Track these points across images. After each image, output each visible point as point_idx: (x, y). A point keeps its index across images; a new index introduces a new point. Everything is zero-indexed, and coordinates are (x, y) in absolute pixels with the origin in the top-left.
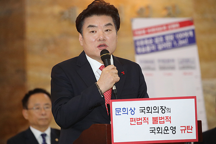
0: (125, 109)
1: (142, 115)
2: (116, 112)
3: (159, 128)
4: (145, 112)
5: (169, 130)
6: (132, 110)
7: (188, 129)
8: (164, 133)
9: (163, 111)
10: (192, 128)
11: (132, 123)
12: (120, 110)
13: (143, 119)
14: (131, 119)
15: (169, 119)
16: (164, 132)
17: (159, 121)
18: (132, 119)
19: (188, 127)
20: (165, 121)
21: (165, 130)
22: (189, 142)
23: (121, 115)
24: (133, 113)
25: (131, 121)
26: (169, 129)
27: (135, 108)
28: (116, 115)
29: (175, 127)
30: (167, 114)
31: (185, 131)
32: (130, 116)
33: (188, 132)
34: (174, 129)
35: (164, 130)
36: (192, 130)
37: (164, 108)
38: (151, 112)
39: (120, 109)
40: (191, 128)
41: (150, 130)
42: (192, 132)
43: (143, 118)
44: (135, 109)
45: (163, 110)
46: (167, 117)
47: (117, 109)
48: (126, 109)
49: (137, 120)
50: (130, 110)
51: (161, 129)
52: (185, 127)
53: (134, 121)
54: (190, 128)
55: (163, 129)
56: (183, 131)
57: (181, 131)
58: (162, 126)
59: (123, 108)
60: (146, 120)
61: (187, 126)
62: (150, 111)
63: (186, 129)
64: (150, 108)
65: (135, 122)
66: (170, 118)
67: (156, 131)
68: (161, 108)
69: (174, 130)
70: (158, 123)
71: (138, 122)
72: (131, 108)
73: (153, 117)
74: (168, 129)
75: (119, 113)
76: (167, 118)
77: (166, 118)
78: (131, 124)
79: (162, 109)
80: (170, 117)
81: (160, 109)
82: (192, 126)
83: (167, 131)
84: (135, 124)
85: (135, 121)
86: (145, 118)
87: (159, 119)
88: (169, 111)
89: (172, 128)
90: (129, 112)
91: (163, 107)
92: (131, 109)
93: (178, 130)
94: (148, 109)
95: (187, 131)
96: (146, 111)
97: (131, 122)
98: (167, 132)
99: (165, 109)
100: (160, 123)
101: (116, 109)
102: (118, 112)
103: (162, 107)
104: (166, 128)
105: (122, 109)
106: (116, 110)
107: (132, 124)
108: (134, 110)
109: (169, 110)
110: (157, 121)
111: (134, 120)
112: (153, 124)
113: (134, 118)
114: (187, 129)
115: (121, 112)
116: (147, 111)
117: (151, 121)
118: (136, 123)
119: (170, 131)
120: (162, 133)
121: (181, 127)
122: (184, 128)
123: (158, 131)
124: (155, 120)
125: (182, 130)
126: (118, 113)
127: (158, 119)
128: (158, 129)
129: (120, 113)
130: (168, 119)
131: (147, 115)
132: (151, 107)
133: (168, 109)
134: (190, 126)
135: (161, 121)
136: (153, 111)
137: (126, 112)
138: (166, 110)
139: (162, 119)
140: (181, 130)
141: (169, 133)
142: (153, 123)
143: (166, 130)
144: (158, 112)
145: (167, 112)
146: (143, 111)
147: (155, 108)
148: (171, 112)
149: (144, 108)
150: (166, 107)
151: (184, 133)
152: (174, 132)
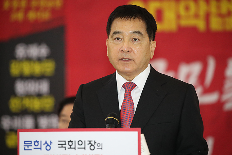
0: (38, 142)
2: (24, 146)
4: (65, 147)
6: (47, 144)
9: (92, 147)
23: (31, 150)
24: (48, 148)
27: (52, 142)
28: (25, 150)
30: (97, 152)
32: (44, 152)
37: (93, 143)
38: (74, 147)
39: (31, 142)
45: (92, 145)
47: (26, 143)
48: (40, 143)
50: (44, 144)
59: (35, 141)
64: (74, 143)
68: (89, 142)
72: (46, 141)
79: (90, 145)
81: (88, 144)
88: (100, 147)
90: (44, 147)
91: (92, 141)
92: (46, 143)
94: (70, 143)
96: (67, 146)
99: (95, 144)
101: (25, 142)
102: (28, 146)
103: (90, 141)
105: (33, 143)
106: (25, 143)
108: (51, 144)
109: (100, 146)
115: (31, 146)
116: (69, 147)
126: (28, 148)
129: (30, 148)
132: (75, 141)
133: (99, 145)
136: (77, 146)
137: (39, 146)
138: (96, 146)
144: (85, 148)
145: (98, 149)
146: (63, 146)
147: (80, 143)
148: (103, 148)
149: (65, 141)
150: (96, 142)
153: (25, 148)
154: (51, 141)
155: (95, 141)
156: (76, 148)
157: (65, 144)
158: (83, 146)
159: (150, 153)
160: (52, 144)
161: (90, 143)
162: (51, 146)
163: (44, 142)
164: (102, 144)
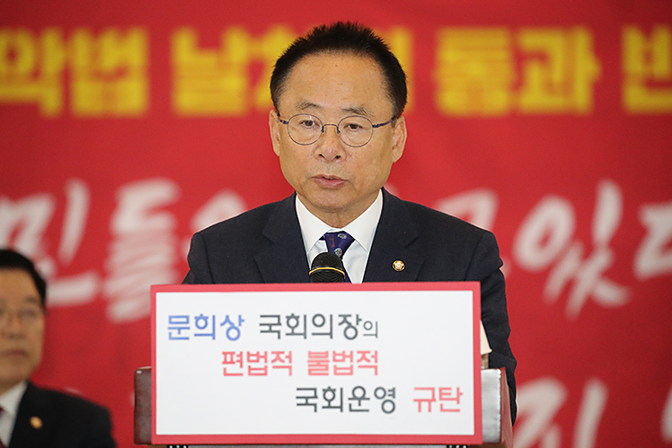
0: (206, 319)
1: (269, 343)
2: (169, 328)
3: (333, 391)
4: (279, 332)
5: (368, 399)
6: (230, 323)
7: (444, 397)
8: (351, 410)
9: (351, 333)
10: (459, 394)
11: (231, 369)
12: (187, 322)
13: (271, 357)
14: (225, 353)
15: (373, 360)
16: (350, 405)
17: (331, 365)
18: (229, 356)
19: (444, 391)
20: (355, 368)
21: (355, 398)
22: (454, 443)
23: (188, 338)
24: (233, 333)
25: (225, 362)
26: (370, 394)
27: (243, 318)
28: (171, 338)
29: (393, 390)
30: (363, 343)
31: (433, 404)
32: (222, 343)
33: (442, 410)
34: (387, 398)
35: (350, 399)
36: (458, 403)
37: (352, 320)
38: (302, 331)
39: (187, 317)
40: (454, 395)
41: (297, 398)
42: (458, 411)
43: (273, 353)
44: (241, 321)
45: (350, 325)
46: (364, 353)
47: (173, 320)
48: (210, 321)
49: (249, 361)
50: (222, 324)
51: (338, 393)
52: (433, 389)
53: (238, 364)
54: (450, 394)
55: (348, 394)
56: (425, 405)
57: (417, 404)
58: (346, 384)
59: (198, 315)
60: (283, 360)
61: (441, 389)
62: (300, 329)
63: (437, 396)
64: (301, 320)
65: (241, 366)
66: (375, 357)
67: (321, 402)
68: (341, 319)
69: (391, 398)
70: (327, 374)
71: (254, 365)
72: (227, 317)
73: (310, 353)
74: (367, 396)
75: (182, 331)
76: (364, 358)
77: (360, 356)
78: (226, 374)
79: (345, 325)
80: (376, 352)
81: (340, 324)
82: (458, 389)
83: (363, 402)
84: (241, 375)
85: (241, 362)
86: (278, 353)
87: (335, 360)
88: (373, 331)
89: (380, 393)
90: (221, 331)
91: (350, 316)
92: (227, 319)
93: (404, 400)
94: (293, 322)
95: (442, 405)
96: (284, 329)
97: (225, 366)
98: (360, 405)
99: (357, 324)
100: (336, 374)
101: (171, 317)
102: (179, 329)
103: (345, 317)
104: (359, 393)
105: (192, 321)
106: (170, 322)
107: (228, 372)
108: (240, 325)
109: (373, 329)
110: (327, 366)
111: (235, 359)
112: (310, 374)
113: (238, 353)
114: (441, 399)
115: (188, 328)
116: (290, 331)
117: (301, 363)
118: (245, 370)
119: (373, 404)
120: (341, 407)
121: (416, 389)
122: (428, 395)
123: (329, 401)
124: (318, 363)
125: (419, 401)
126: (179, 333)
127: (330, 357)
128: (329, 395)
129: (184, 333)
130: (369, 360)
131: (287, 344)
132: (305, 316)
133: (368, 326)
134: (450, 389)
135: (339, 365)
136: (311, 329)
137: (209, 330)
138: (360, 328)
139: (343, 360)
140: (415, 400)
141: (367, 411)
142: (310, 370)
143: (360, 399)
144: (331, 334)
145: (365, 335)
146: (274, 328)
147: (319, 321)
148: (379, 335)
149: (278, 317)
150: (360, 317)
151: (430, 410)
152: (388, 407)
153: (170, 334)
154: (240, 317)
155: (357, 316)
156: (309, 334)
157: (279, 324)
158: (326, 329)
159: (491, 348)
160: (243, 323)
161: (345, 321)
162: (240, 328)
163: (223, 320)
164: (377, 323)
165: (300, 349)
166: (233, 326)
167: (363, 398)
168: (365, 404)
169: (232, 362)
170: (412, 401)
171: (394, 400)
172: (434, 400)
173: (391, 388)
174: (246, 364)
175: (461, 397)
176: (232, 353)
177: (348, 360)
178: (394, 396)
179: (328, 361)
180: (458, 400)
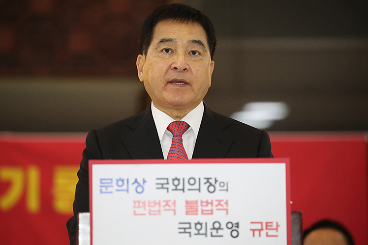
0: (123, 180)
1: (162, 195)
2: (101, 186)
3: (201, 224)
4: (167, 188)
5: (222, 229)
6: (138, 183)
7: (269, 228)
8: (212, 236)
9: (211, 189)
10: (278, 226)
11: (138, 211)
12: (112, 183)
13: (163, 204)
14: (135, 202)
15: (225, 205)
16: (211, 233)
17: (200, 208)
18: (137, 204)
19: (269, 224)
20: (215, 211)
21: (214, 228)
23: (111, 193)
24: (140, 189)
25: (134, 207)
26: (224, 226)
27: (146, 180)
28: (101, 192)
29: (238, 224)
30: (219, 195)
31: (262, 232)
32: (133, 195)
33: (267, 235)
34: (234, 228)
35: (211, 229)
36: (277, 231)
37: (212, 181)
38: (182, 188)
39: (111, 180)
40: (274, 226)
41: (179, 228)
42: (277, 236)
43: (164, 201)
44: (144, 181)
45: (211, 185)
46: (219, 201)
47: (103, 181)
48: (125, 182)
49: (149, 206)
50: (133, 184)
51: (204, 226)
52: (262, 223)
53: (143, 208)
54: (272, 226)
55: (210, 226)
56: (257, 233)
57: (252, 232)
58: (209, 220)
59: (118, 178)
60: (170, 205)
61: (267, 223)
62: (180, 187)
63: (264, 227)
64: (181, 181)
65: (145, 209)
66: (226, 203)
67: (193, 231)
68: (206, 181)
69: (236, 228)
70: (197, 214)
71: (152, 209)
72: (136, 179)
73: (187, 202)
74: (221, 227)
75: (108, 188)
76: (219, 204)
77: (217, 203)
78: (135, 214)
79: (208, 184)
80: (227, 201)
81: (205, 183)
82: (277, 223)
83: (219, 231)
84: (145, 214)
85: (144, 206)
86: (167, 201)
87: (202, 205)
88: (225, 188)
89: (230, 225)
90: (132, 188)
91: (211, 178)
92: (136, 181)
93: (244, 230)
94: (176, 182)
95: (267, 233)
96: (171, 187)
97: (135, 209)
98: (217, 232)
99: (215, 183)
100: (202, 214)
101: (101, 180)
102: (106, 187)
103: (208, 179)
104: (217, 225)
105: (114, 182)
106: (101, 183)
107: (137, 213)
108: (144, 184)
109: (225, 187)
110: (197, 209)
111: (141, 204)
113: (143, 201)
114: (267, 229)
115: (112, 186)
116: (174, 188)
117: (181, 208)
118: (147, 212)
119: (225, 232)
120: (206, 234)
121: (252, 223)
122: (259, 226)
123: (199, 230)
124: (191, 207)
125: (254, 230)
126: (106, 189)
127: (199, 203)
128: (199, 227)
129: (110, 189)
130: (223, 205)
132: (184, 179)
133: (222, 184)
134: (272, 223)
135: (205, 208)
137: (125, 187)
138: (217, 186)
139: (207, 206)
140: (251, 230)
141: (222, 236)
142: (187, 212)
143: (217, 229)
144: (199, 190)
145: (220, 190)
146: (165, 186)
147: (192, 181)
148: (229, 190)
149: (167, 179)
150: (217, 179)
151: (260, 236)
152: (235, 234)
153: (101, 190)
154: (144, 179)
155: (215, 179)
156: (186, 189)
157: (168, 183)
158: (196, 186)
160: (146, 184)
161: (208, 182)
162: (144, 186)
163: (133, 181)
164: (227, 183)
165: (180, 198)
166: (139, 185)
167: (219, 228)
168: (220, 232)
169: (139, 207)
170: (249, 230)
171: (239, 230)
172: (262, 229)
173: (236, 222)
174: (147, 208)
175: (279, 228)
176: (139, 202)
177: (210, 205)
178: (238, 227)
179: (198, 206)
180: (276, 229)
